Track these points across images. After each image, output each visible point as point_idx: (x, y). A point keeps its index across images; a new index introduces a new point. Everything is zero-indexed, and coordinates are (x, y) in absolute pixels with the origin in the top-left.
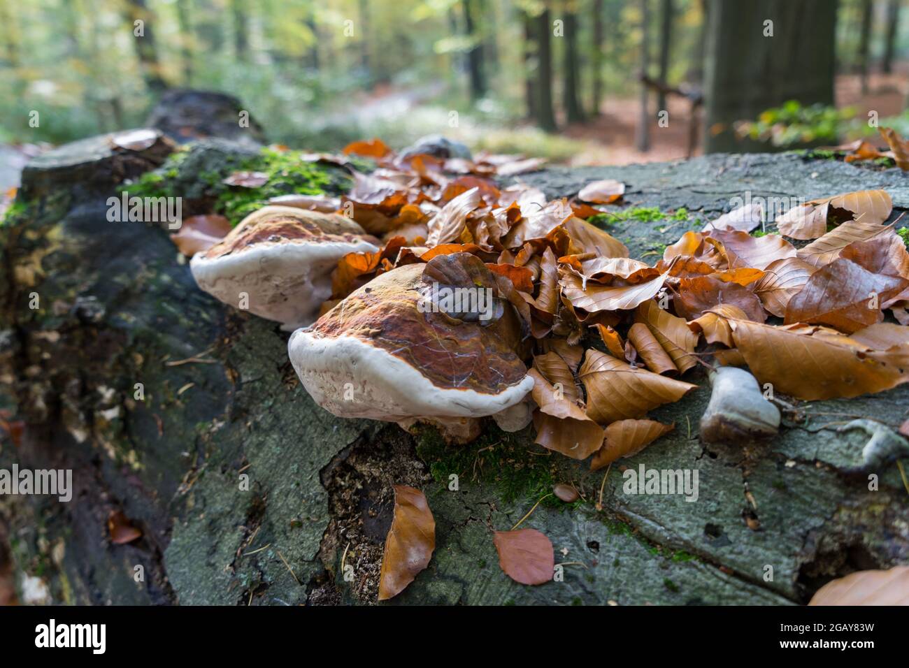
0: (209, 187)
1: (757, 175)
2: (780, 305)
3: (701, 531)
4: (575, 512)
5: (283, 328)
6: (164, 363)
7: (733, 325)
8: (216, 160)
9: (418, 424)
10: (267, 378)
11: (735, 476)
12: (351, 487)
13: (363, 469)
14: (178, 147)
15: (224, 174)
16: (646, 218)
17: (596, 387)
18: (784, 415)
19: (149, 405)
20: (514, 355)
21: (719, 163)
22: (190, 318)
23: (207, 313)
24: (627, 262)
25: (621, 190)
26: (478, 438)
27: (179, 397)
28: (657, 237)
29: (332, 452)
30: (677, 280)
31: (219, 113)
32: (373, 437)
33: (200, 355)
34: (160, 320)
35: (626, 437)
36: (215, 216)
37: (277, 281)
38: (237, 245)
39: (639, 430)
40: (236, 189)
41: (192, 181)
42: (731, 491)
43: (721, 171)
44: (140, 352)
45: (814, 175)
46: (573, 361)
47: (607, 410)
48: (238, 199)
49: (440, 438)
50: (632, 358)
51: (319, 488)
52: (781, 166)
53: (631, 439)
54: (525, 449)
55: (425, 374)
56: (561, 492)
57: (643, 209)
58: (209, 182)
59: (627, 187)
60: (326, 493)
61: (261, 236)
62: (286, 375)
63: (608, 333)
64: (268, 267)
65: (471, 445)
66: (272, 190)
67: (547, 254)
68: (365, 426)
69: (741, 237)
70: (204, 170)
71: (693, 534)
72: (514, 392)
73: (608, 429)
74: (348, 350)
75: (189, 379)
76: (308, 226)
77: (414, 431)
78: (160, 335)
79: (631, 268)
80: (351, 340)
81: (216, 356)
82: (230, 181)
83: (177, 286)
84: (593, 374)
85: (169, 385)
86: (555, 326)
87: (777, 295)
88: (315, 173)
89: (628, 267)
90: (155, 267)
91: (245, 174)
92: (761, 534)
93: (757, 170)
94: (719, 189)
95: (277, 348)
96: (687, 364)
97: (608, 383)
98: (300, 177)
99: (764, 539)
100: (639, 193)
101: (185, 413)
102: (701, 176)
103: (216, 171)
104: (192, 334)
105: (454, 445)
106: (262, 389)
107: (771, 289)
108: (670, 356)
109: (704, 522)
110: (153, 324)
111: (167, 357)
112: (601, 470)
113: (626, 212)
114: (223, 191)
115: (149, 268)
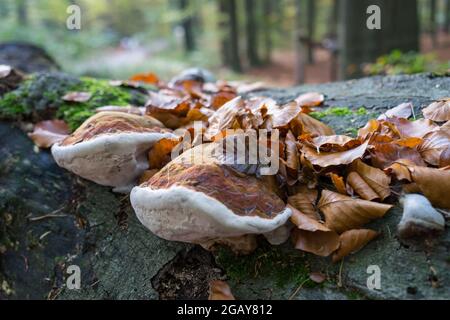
0: (51, 102)
1: (403, 87)
2: (434, 158)
3: (405, 292)
4: (325, 289)
5: (115, 190)
6: (28, 220)
7: (412, 169)
8: (54, 85)
9: (216, 245)
10: (108, 223)
11: (422, 258)
12: (172, 289)
13: (181, 276)
14: (26, 77)
15: (61, 94)
16: (340, 114)
17: (331, 212)
18: (446, 219)
19: (16, 249)
20: (276, 196)
21: (378, 81)
22: (46, 188)
23: (58, 183)
24: (341, 137)
25: (321, 98)
26: (256, 250)
27: (40, 242)
28: (350, 125)
29: (158, 267)
30: (372, 147)
31: (32, 58)
32: (185, 255)
33: (55, 212)
34: (24, 190)
35: (353, 240)
36: (57, 121)
37: (116, 158)
38: (87, 136)
39: (360, 235)
40: (70, 103)
41: (39, 98)
42: (421, 266)
43: (380, 85)
44: (10, 212)
45: (437, 86)
46: (313, 198)
47: (339, 225)
48: (72, 109)
49: (231, 252)
50: (351, 193)
51: (152, 291)
52: (416, 81)
53: (356, 241)
54: (287, 254)
55: (229, 208)
56: (314, 278)
57: (338, 109)
58: (50, 99)
59: (325, 96)
60: (157, 293)
61: (102, 130)
62: (121, 220)
63: (337, 179)
64: (110, 149)
65: (252, 254)
66: (95, 104)
67: (289, 135)
68: (179, 248)
69: (403, 121)
70: (46, 91)
71: (400, 294)
72: (281, 217)
73: (342, 236)
74: (179, 194)
75: (47, 229)
76: (132, 123)
77: (213, 249)
78: (25, 200)
79: (344, 140)
80: (178, 189)
81: (66, 212)
82: (66, 97)
83: (35, 167)
84: (328, 205)
85: (32, 234)
86: (300, 177)
87: (432, 153)
88: (121, 92)
89: (342, 140)
90: (19, 155)
91: (75, 94)
92: (441, 290)
93: (403, 84)
94: (382, 96)
95: (113, 203)
96: (385, 194)
97: (339, 208)
98: (112, 95)
99: (443, 292)
100: (333, 100)
101: (45, 252)
102: (368, 89)
103: (55, 92)
104: (48, 198)
105: (241, 256)
106: (104, 230)
107: (427, 150)
108: (374, 190)
109: (406, 287)
110: (19, 193)
111: (30, 215)
112: (338, 262)
113: (327, 111)
114: (61, 105)
115: (14, 156)
